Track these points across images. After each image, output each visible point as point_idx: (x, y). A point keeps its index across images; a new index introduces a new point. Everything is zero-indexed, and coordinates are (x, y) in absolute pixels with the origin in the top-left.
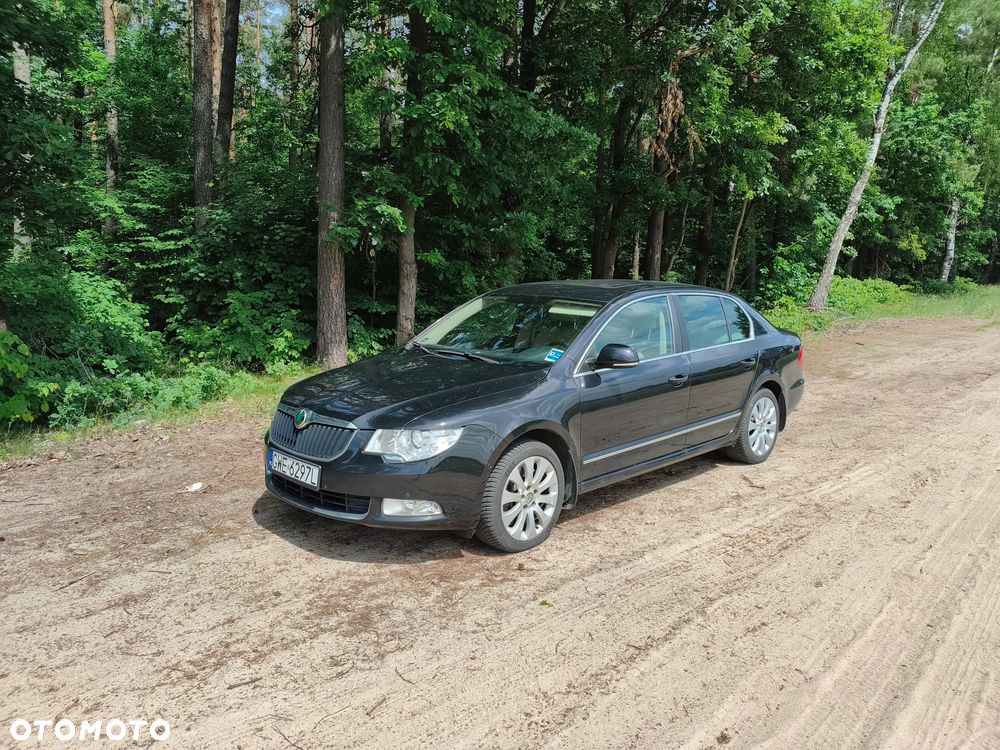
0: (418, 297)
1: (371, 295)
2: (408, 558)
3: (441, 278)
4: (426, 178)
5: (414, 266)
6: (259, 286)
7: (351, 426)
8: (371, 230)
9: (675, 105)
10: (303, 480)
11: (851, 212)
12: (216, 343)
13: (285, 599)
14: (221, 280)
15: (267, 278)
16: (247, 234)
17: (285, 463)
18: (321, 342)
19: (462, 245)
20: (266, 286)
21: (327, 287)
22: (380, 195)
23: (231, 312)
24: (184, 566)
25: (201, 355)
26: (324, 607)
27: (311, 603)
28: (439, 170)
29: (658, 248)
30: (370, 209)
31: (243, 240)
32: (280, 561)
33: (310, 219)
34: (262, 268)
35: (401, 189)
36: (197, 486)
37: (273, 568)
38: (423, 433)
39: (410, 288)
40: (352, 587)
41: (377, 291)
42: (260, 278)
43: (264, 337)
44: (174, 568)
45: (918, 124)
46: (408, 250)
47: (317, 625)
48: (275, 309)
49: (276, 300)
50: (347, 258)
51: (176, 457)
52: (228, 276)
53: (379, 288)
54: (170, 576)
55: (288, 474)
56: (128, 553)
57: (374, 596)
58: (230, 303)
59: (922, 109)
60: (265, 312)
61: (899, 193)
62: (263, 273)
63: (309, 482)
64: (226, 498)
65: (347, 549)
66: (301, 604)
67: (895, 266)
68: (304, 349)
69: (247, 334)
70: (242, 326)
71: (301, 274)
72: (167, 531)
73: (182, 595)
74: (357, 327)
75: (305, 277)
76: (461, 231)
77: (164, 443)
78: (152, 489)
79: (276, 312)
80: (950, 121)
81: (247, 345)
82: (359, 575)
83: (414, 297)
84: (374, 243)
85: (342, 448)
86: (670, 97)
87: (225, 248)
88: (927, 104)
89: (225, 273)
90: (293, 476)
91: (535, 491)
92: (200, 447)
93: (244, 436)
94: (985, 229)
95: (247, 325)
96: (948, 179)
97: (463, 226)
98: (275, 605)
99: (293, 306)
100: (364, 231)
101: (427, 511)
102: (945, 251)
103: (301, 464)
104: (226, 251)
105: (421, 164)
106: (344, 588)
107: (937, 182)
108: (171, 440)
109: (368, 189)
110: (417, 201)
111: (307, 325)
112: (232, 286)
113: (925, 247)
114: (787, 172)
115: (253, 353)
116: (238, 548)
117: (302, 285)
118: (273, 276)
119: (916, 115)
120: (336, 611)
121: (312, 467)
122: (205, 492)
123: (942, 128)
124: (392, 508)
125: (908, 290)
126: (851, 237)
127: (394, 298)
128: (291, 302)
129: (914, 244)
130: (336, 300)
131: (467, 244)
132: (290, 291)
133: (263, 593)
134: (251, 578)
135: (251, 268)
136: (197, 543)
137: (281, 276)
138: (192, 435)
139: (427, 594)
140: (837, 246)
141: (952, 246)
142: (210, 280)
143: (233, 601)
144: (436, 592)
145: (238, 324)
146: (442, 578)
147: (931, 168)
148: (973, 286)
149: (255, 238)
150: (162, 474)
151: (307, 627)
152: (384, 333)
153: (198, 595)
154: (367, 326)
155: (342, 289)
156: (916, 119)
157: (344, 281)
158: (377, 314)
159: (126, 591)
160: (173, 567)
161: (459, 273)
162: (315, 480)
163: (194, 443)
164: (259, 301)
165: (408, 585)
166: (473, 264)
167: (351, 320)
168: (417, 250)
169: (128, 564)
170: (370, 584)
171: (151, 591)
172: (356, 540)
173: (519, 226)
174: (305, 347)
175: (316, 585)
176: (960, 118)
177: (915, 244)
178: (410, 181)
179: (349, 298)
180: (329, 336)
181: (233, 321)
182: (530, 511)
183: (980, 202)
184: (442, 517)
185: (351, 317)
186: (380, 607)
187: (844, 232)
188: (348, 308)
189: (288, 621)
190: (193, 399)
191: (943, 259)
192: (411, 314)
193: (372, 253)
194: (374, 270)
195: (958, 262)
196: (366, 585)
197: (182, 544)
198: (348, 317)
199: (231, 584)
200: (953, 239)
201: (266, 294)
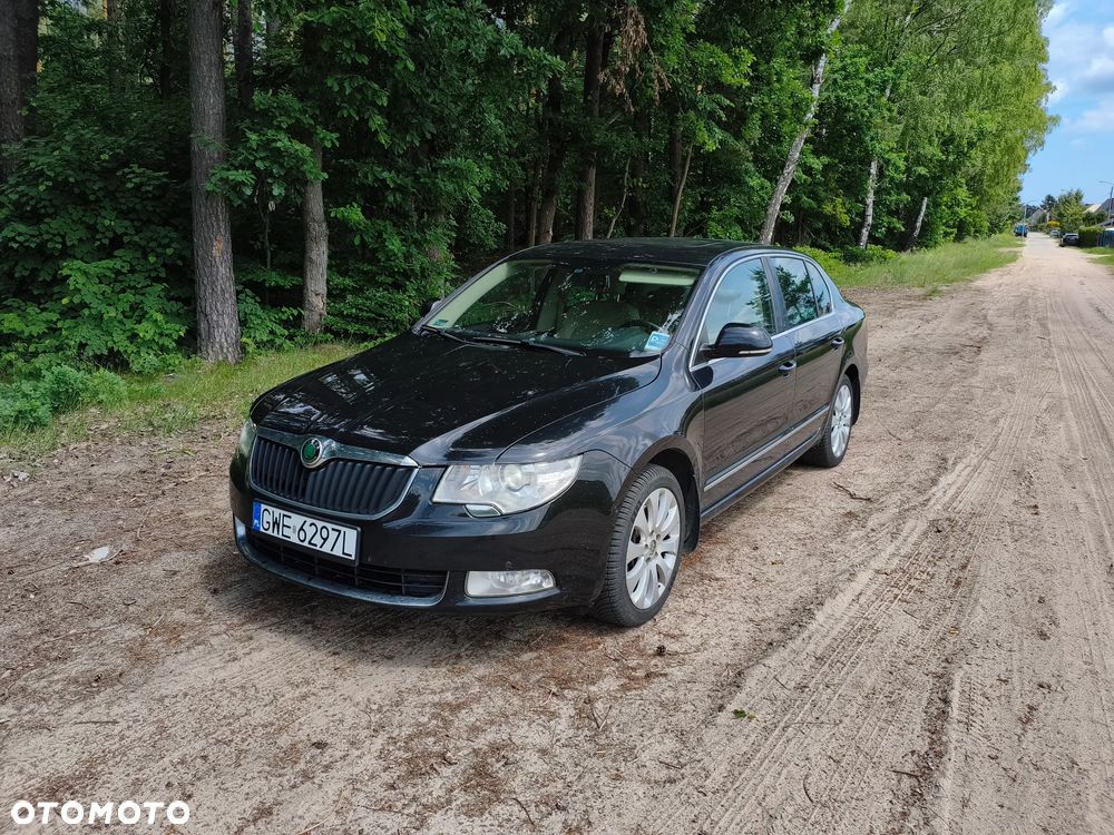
0: (329, 267)
1: (265, 265)
2: (492, 653)
3: (357, 241)
4: (340, 108)
5: (324, 225)
6: (107, 252)
7: (408, 461)
8: (271, 175)
9: (637, 32)
10: (326, 549)
11: (790, 172)
12: (53, 330)
13: (339, 754)
14: (50, 245)
15: (118, 241)
16: (83, 182)
17: (287, 521)
18: (203, 326)
19: (385, 200)
20: (116, 253)
21: (208, 252)
22: (279, 128)
23: (72, 288)
24: (135, 705)
25: (32, 349)
26: (409, 761)
27: (383, 755)
28: (359, 97)
29: (590, 210)
30: (266, 145)
31: (77, 191)
32: (297, 678)
33: (178, 158)
34: (108, 228)
35: (307, 120)
36: (100, 554)
37: (290, 693)
38: (523, 467)
39: (320, 254)
40: (434, 716)
41: (272, 259)
42: (106, 242)
43: (120, 322)
44: (121, 711)
45: (845, 78)
46: (316, 203)
47: (415, 799)
48: (132, 284)
49: (132, 271)
50: (234, 212)
51: (50, 506)
52: (59, 239)
53: (274, 255)
54: (117, 729)
55: (294, 539)
56: (23, 689)
57: (475, 730)
58: (68, 276)
59: (849, 62)
60: (118, 287)
61: (825, 153)
62: (110, 235)
63: (338, 552)
64: (157, 570)
65: (391, 645)
66: (369, 762)
67: (817, 232)
68: (180, 336)
69: (98, 318)
70: (89, 308)
71: (166, 236)
72: (78, 637)
73: (155, 767)
74: (251, 305)
75: (172, 240)
76: (385, 180)
77: (23, 484)
78: (26, 563)
79: (134, 288)
80: (876, 76)
81: (98, 332)
82: (433, 692)
83: (325, 265)
84: (276, 192)
85: (395, 498)
86: (631, 22)
87: (50, 200)
88: (855, 57)
89: (54, 235)
90: (306, 544)
91: (658, 536)
92: (84, 487)
93: (142, 466)
94: (899, 194)
95: (97, 306)
96: (872, 139)
97: (385, 174)
98: (327, 768)
99: (157, 280)
100: (262, 178)
101: (531, 583)
102: (863, 215)
103: (320, 524)
104: (53, 206)
105: (336, 88)
106: (424, 720)
107: (861, 142)
108: (32, 478)
109: (265, 118)
110: (330, 138)
111: (180, 304)
112: (66, 253)
113: (849, 212)
114: (735, 122)
115: (110, 344)
116: (216, 661)
117: (169, 251)
118: (126, 239)
119: (844, 68)
120: (432, 767)
121: (342, 529)
122: (117, 563)
123: (868, 82)
124: (480, 585)
125: (835, 258)
126: (788, 200)
127: (298, 267)
128: (153, 274)
129: (838, 209)
130: (222, 270)
131: (391, 198)
132: (152, 259)
133: (294, 745)
134: (260, 716)
135: (92, 229)
136: (138, 655)
137: (136, 239)
138: (62, 469)
139: (554, 715)
140: (775, 210)
141: (870, 211)
142: (33, 245)
143: (252, 766)
144: (567, 710)
145: (84, 305)
146: (565, 683)
147: (856, 127)
148: (890, 253)
149: (96, 188)
150: (35, 535)
151: (399, 804)
152: (289, 313)
153: (182, 762)
154: (263, 304)
155: (229, 256)
156: (843, 73)
157: (230, 244)
158: (279, 288)
159: (45, 770)
160: (116, 710)
161: (380, 235)
162: (351, 549)
163: (70, 481)
164: (108, 273)
165: (516, 701)
166: (395, 225)
167: (242, 296)
168: (326, 205)
169: (31, 712)
170: (459, 707)
171: (91, 762)
172: (396, 628)
173: (456, 175)
174: (182, 334)
175: (375, 718)
176: (887, 73)
177: (840, 209)
178: (318, 112)
179: (237, 267)
180: (215, 318)
181: (76, 300)
182: (652, 565)
183: (902, 164)
184: (557, 591)
185: (242, 292)
186: (495, 749)
187: (782, 195)
188: (237, 282)
189: (360, 799)
190: (43, 411)
191: (861, 225)
192: (322, 288)
193: (272, 206)
194: (268, 230)
195: (874, 227)
196: (455, 708)
197: (116, 661)
198: (238, 293)
199: (233, 732)
200: (871, 205)
201: (118, 264)
